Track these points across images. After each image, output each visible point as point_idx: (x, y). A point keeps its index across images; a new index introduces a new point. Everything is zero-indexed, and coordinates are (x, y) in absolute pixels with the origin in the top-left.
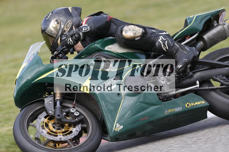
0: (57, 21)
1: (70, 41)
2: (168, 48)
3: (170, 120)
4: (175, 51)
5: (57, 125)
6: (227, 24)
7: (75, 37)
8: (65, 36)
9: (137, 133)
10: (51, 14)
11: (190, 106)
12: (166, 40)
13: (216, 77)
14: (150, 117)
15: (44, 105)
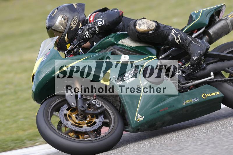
0: (63, 17)
1: (87, 35)
2: (180, 41)
3: (187, 111)
4: (188, 43)
5: (80, 117)
6: (229, 19)
7: (92, 31)
8: (81, 30)
9: (157, 123)
10: (56, 11)
11: (206, 97)
12: (178, 33)
13: (228, 69)
14: (169, 108)
15: (65, 97)
